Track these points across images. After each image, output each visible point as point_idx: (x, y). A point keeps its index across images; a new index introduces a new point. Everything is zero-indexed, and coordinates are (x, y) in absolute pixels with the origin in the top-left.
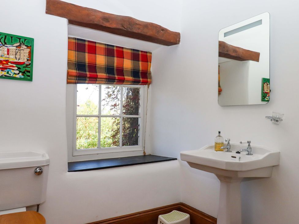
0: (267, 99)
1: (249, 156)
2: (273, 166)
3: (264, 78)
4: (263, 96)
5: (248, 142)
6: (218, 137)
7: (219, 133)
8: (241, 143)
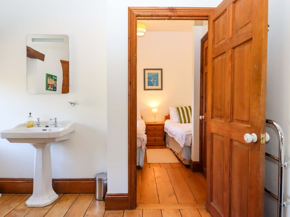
0: (49, 89)
1: (56, 128)
2: (71, 132)
3: (47, 74)
4: (47, 87)
5: (55, 119)
6: (29, 117)
7: (30, 114)
8: (51, 119)
